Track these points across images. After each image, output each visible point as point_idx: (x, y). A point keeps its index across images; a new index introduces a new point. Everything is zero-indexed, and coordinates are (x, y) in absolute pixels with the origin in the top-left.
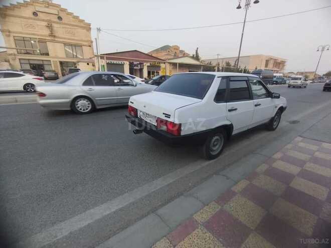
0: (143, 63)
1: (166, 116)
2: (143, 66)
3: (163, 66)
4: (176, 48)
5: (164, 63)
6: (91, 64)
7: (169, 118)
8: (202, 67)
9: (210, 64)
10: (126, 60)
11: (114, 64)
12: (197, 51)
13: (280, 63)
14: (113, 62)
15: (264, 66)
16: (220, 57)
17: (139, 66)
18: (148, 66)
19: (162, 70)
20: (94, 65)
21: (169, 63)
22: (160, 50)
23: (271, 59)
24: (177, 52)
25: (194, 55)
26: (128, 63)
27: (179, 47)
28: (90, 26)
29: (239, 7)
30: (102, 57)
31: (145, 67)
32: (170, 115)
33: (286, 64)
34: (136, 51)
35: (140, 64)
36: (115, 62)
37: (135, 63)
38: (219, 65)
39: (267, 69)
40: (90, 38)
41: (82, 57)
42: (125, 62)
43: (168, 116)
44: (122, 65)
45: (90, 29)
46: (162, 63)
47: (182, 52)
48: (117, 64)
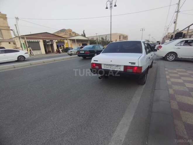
0: (53, 41)
1: (131, 64)
2: (53, 42)
3: (66, 41)
4: (70, 30)
5: (67, 40)
6: (12, 43)
7: (135, 64)
8: (89, 41)
9: (93, 39)
10: (40, 39)
11: (32, 42)
12: (84, 32)
13: (125, 37)
14: (30, 40)
15: (119, 39)
16: (98, 35)
17: (50, 42)
18: (56, 42)
19: (66, 44)
20: (15, 44)
21: (69, 39)
22: (60, 32)
23: (121, 35)
24: (70, 33)
25: (82, 34)
26: (42, 41)
27: (72, 30)
28: (6, 16)
29: (107, 8)
30: (23, 37)
31: (54, 43)
32: (135, 63)
33: (128, 37)
34: (46, 33)
35: (51, 41)
36: (32, 40)
37: (47, 41)
38: (98, 39)
39: (120, 40)
40: (7, 24)
41: (2, 39)
42: (40, 40)
43: (134, 63)
44: (38, 42)
45: (6, 18)
46: (65, 40)
47: (74, 33)
48: (33, 42)
